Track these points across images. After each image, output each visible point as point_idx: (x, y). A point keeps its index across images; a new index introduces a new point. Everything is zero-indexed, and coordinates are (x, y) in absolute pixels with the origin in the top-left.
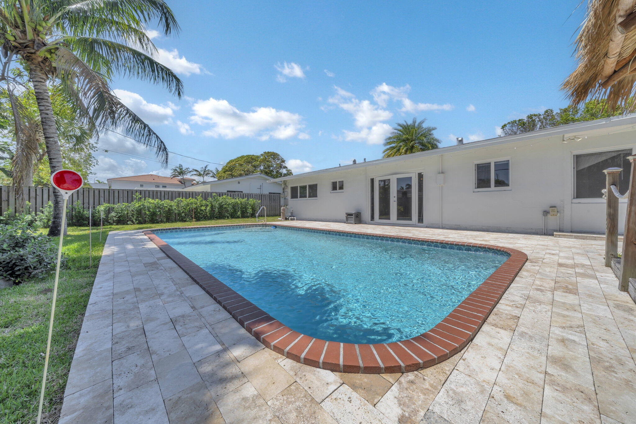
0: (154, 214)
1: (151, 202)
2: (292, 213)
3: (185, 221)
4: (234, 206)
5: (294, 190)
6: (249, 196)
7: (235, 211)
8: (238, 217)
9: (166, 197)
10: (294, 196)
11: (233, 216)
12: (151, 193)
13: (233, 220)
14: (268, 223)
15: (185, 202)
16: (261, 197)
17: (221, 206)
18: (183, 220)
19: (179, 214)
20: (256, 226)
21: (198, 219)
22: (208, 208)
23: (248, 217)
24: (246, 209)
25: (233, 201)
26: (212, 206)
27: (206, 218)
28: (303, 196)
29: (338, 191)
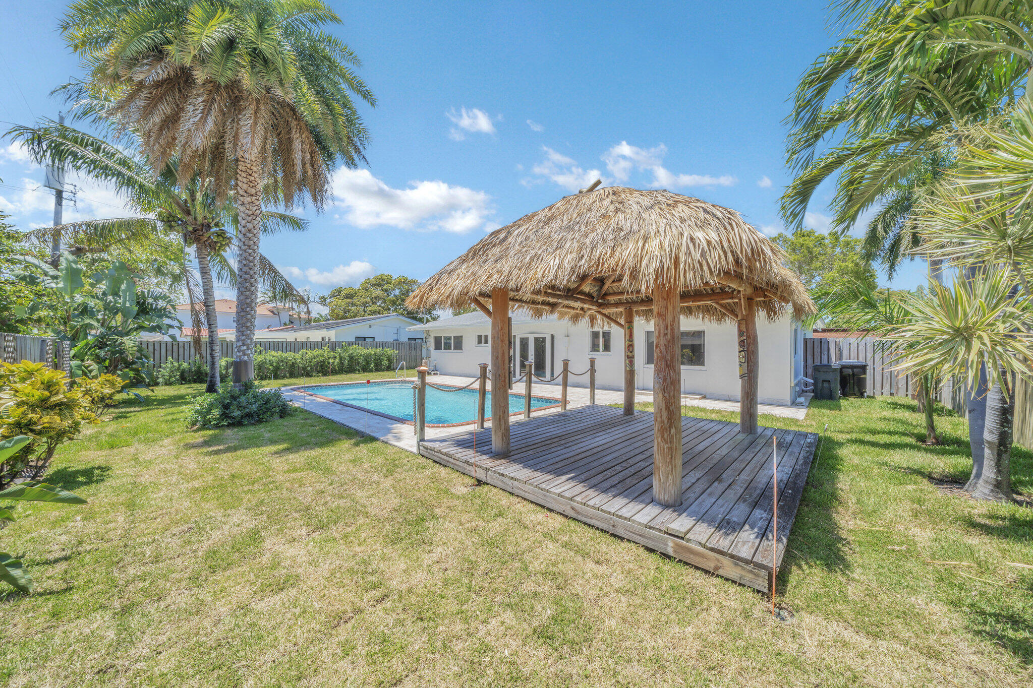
0: (277, 369)
1: (273, 356)
2: (435, 367)
3: (311, 376)
4: (367, 358)
5: (438, 341)
6: (384, 345)
7: (368, 363)
8: (371, 371)
9: (288, 348)
10: (438, 346)
11: (365, 369)
12: (272, 344)
13: (366, 374)
14: (407, 379)
15: (310, 354)
16: (397, 344)
17: (351, 357)
18: (308, 375)
19: (304, 368)
20: (395, 382)
21: (325, 373)
22: (337, 361)
23: (383, 370)
24: (381, 360)
25: (366, 351)
26: (341, 359)
27: (334, 372)
28: (448, 347)
29: (483, 345)
